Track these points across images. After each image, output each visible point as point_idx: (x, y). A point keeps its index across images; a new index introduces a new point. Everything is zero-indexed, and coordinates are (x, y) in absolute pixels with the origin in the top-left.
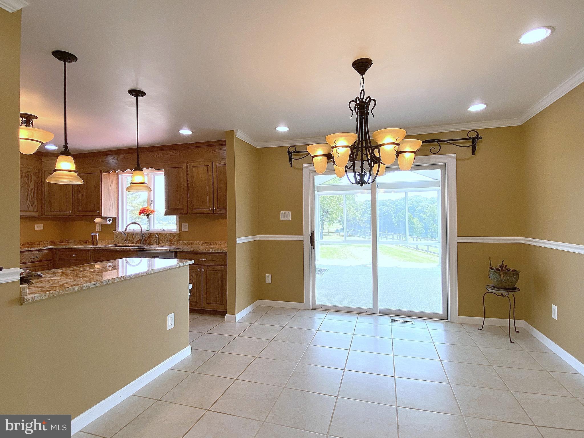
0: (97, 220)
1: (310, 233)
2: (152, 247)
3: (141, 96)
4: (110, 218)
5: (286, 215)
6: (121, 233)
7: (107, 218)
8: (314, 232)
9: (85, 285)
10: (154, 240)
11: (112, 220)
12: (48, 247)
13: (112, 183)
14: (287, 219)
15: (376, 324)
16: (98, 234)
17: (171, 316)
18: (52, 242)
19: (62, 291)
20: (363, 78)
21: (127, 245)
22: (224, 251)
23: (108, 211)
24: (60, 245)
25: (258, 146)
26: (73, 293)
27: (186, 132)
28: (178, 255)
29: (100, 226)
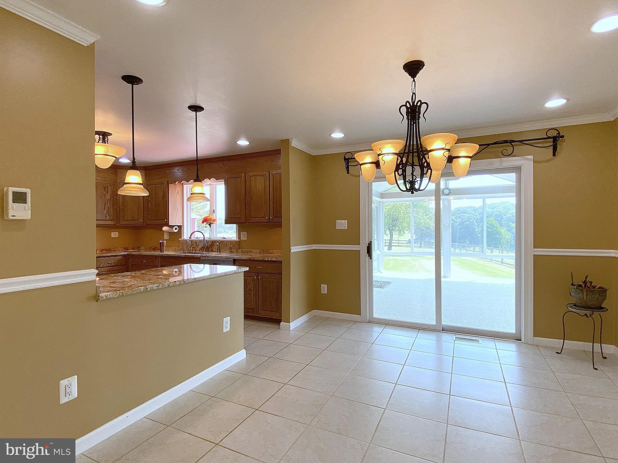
0: (165, 228)
1: (367, 243)
2: (214, 254)
3: (200, 111)
4: (177, 227)
5: (342, 224)
6: (186, 241)
7: (172, 226)
8: (371, 242)
9: (150, 286)
10: (215, 248)
11: (178, 228)
12: (123, 253)
13: (178, 193)
14: (343, 228)
15: (439, 341)
16: (165, 242)
17: (227, 320)
18: (126, 249)
19: (130, 291)
20: (414, 81)
21: (191, 252)
22: (280, 259)
23: (174, 219)
24: (133, 251)
25: (314, 153)
26: (139, 293)
27: (243, 143)
28: (237, 263)
29: (167, 234)
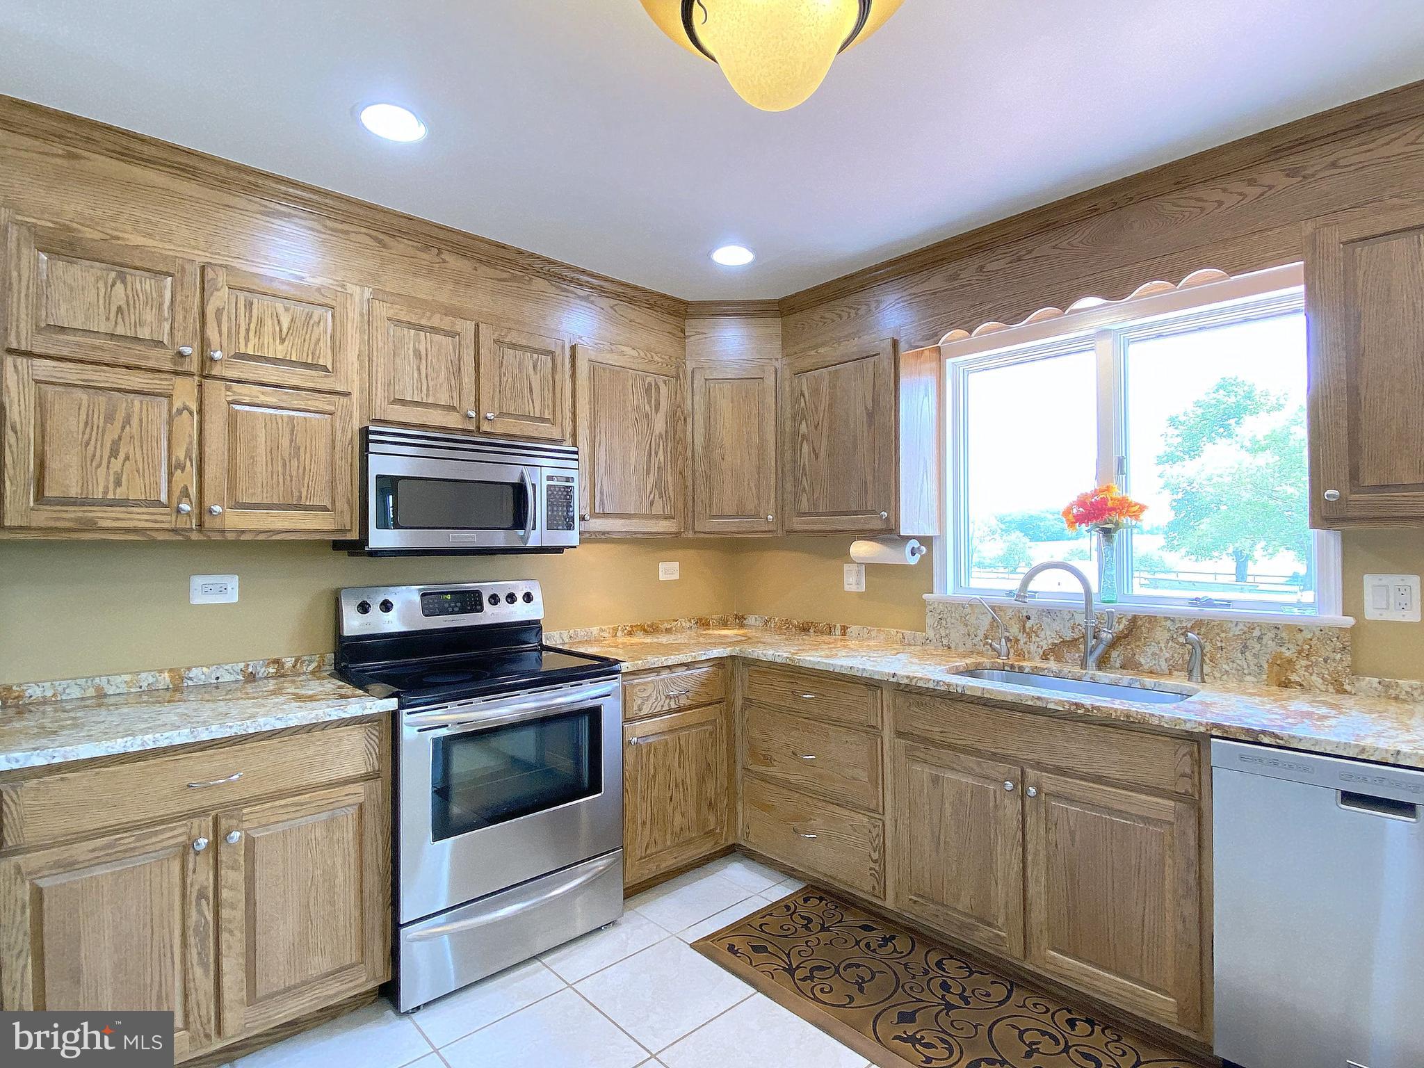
0: (861, 549)
4: (917, 543)
6: (958, 606)
11: (921, 550)
29: (859, 572)
